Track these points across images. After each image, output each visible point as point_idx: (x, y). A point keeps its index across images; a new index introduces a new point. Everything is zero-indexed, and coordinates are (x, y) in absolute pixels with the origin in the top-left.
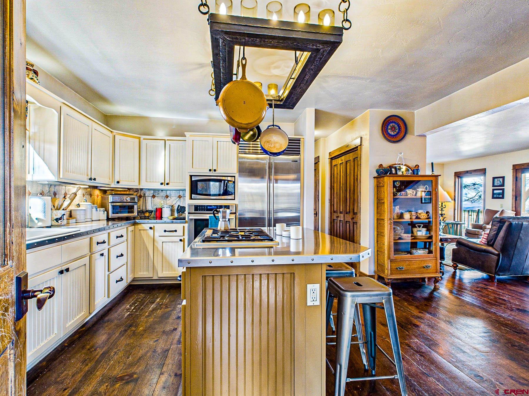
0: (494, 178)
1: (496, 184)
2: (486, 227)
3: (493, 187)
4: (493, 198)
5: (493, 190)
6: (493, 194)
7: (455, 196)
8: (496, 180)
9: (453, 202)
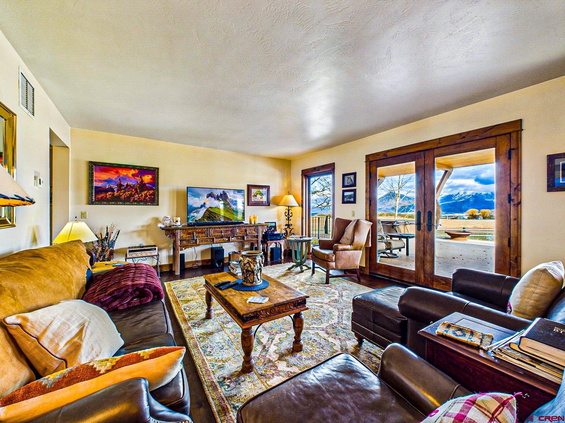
0: (344, 176)
1: (346, 184)
2: (338, 248)
3: (343, 187)
4: (344, 202)
5: (344, 191)
6: (343, 197)
7: (302, 201)
8: (346, 178)
9: (300, 208)
